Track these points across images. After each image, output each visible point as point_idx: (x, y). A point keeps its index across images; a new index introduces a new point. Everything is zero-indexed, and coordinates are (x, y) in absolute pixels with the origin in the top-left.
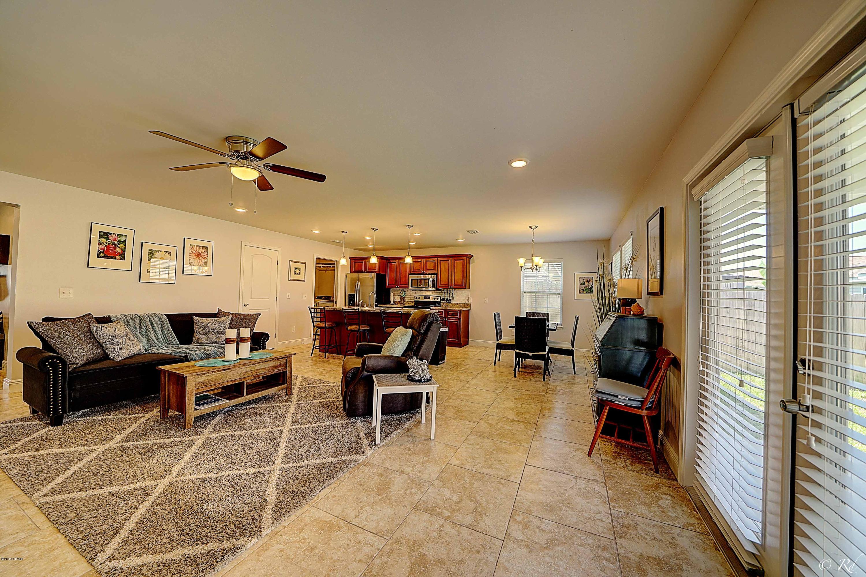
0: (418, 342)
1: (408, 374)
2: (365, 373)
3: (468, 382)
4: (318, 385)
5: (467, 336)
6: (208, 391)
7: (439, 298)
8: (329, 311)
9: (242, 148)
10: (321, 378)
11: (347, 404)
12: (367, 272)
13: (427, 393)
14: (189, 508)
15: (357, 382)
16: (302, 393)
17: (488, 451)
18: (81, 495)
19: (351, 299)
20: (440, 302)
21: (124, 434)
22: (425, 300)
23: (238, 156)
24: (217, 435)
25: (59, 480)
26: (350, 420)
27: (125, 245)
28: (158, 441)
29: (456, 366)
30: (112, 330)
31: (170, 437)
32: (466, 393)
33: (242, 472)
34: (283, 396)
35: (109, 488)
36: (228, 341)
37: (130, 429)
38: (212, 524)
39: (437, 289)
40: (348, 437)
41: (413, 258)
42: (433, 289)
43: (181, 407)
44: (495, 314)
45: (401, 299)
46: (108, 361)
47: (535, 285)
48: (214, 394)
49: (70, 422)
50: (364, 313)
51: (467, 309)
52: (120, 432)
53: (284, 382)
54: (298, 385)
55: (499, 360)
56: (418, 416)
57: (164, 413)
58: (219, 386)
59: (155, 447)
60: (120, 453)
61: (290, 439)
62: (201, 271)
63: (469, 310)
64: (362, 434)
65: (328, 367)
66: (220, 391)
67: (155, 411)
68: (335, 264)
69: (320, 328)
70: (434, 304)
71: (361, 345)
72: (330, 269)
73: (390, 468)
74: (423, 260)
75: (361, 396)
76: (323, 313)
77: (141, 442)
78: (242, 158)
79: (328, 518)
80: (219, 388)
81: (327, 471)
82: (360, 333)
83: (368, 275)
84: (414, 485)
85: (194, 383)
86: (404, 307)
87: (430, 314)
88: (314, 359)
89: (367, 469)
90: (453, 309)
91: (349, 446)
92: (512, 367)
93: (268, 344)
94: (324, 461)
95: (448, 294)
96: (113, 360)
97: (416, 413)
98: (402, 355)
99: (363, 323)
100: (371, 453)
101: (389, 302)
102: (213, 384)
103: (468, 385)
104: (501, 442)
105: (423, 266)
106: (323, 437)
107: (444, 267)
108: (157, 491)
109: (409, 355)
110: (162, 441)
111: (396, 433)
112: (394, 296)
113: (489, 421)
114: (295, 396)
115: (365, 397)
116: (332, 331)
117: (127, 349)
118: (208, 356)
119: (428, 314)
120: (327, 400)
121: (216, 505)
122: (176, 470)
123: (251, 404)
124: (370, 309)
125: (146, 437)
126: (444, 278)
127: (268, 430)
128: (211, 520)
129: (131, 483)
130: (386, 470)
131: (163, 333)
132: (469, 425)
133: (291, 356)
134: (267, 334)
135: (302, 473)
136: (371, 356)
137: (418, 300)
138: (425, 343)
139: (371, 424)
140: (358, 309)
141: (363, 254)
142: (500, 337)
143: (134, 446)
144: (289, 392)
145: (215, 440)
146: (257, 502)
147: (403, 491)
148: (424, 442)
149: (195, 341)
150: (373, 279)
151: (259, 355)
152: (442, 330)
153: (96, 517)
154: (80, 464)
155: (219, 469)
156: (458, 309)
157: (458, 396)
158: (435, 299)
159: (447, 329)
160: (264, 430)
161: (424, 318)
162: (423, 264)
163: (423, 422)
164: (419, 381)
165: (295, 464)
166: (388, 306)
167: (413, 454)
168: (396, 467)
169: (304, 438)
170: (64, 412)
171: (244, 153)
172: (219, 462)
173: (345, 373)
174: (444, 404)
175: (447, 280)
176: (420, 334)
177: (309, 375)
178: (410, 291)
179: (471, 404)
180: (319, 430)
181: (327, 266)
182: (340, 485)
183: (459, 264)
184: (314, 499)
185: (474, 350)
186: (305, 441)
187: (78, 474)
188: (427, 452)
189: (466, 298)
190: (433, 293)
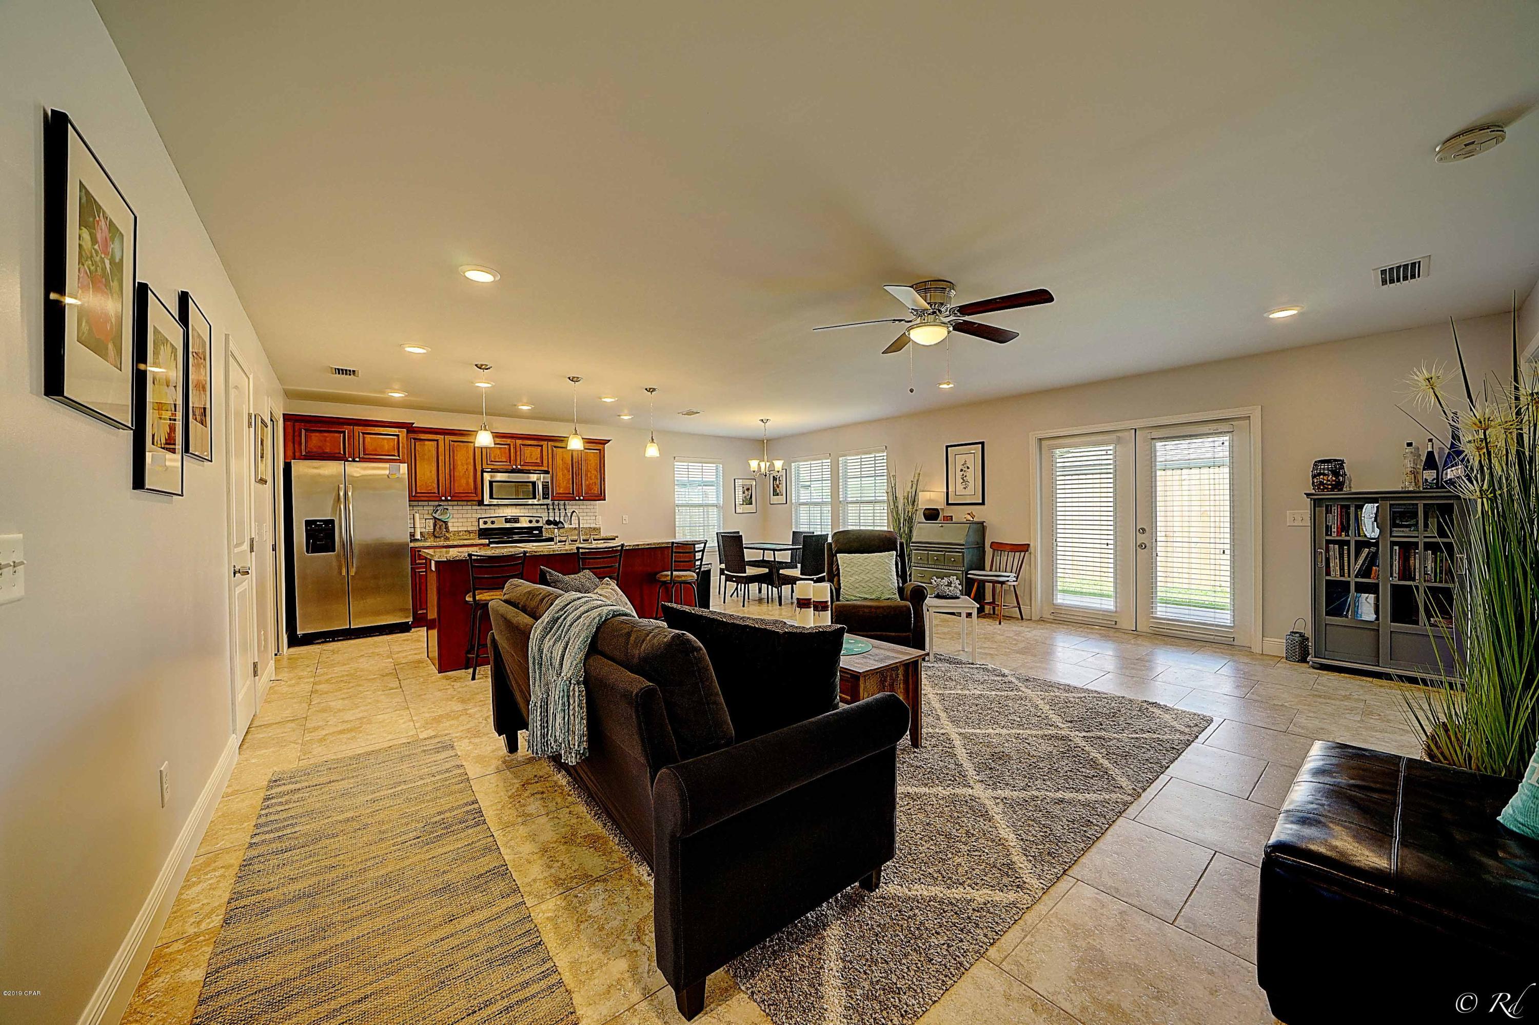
7: (540, 519)
20: (542, 527)
22: (508, 525)
42: (546, 501)
45: (438, 528)
70: (530, 531)
74: (512, 442)
83: (381, 469)
95: (556, 511)
105: (514, 454)
107: (563, 459)
126: (563, 480)
137: (488, 526)
158: (530, 522)
162: (513, 450)
175: (570, 485)
183: (592, 456)
189: (592, 518)
190: (522, 511)
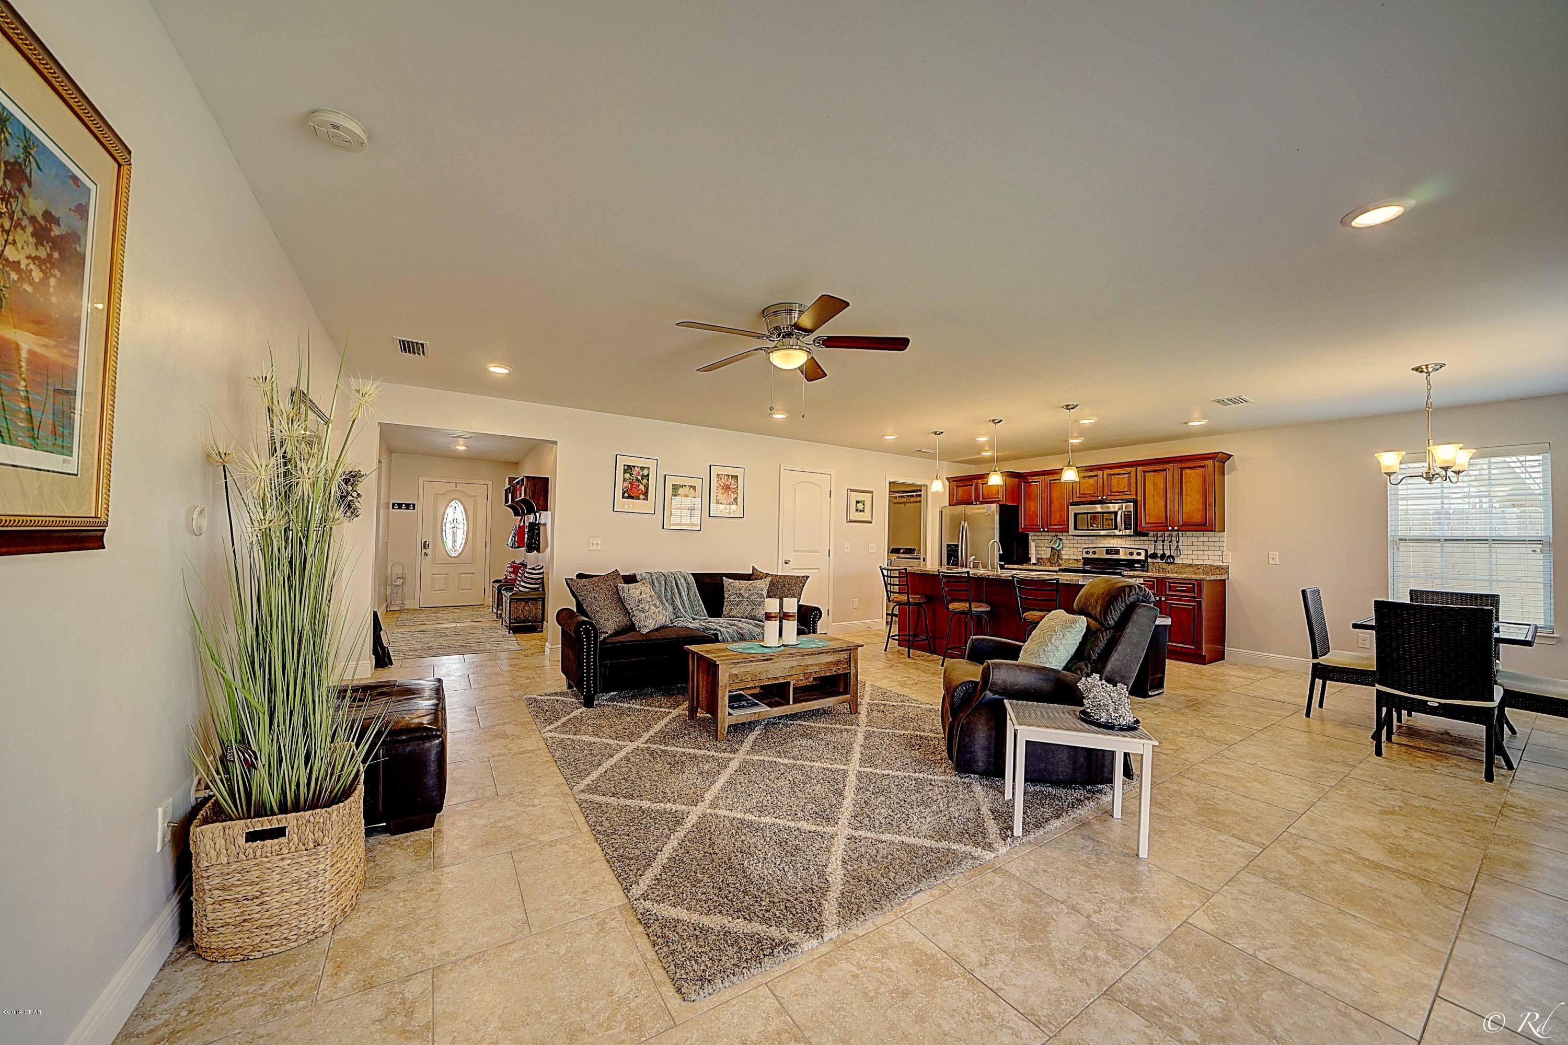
0: (1102, 644)
1: (1083, 708)
2: (989, 695)
3: (1229, 746)
4: (900, 704)
5: (1219, 637)
6: (742, 689)
7: (1143, 553)
8: (914, 575)
9: (784, 322)
10: (905, 692)
11: (955, 748)
12: (982, 503)
13: (1126, 755)
14: (726, 859)
15: (974, 709)
16: (875, 713)
17: (1302, 924)
18: (613, 801)
19: (952, 554)
20: (1145, 561)
21: (652, 732)
22: (1109, 556)
23: (779, 335)
24: (757, 758)
25: (594, 776)
26: (961, 778)
27: (648, 480)
28: (688, 751)
29: (1194, 705)
30: (638, 592)
31: (700, 748)
32: (1225, 771)
33: (791, 824)
34: (844, 714)
35: (639, 801)
36: (768, 617)
37: (657, 727)
38: (756, 893)
39: (1138, 533)
40: (959, 810)
41: (1081, 469)
42: (1128, 532)
43: (713, 708)
44: (1304, 592)
45: (1053, 555)
46: (633, 633)
47: (1440, 519)
48: (750, 695)
49: (600, 706)
50: (979, 580)
51: (1219, 578)
52: (648, 728)
53: (846, 692)
54: (867, 698)
55: (1321, 705)
56: (1105, 799)
57: (693, 711)
58: (758, 684)
59: (684, 758)
60: (648, 757)
61: (859, 789)
62: (728, 511)
63: (1224, 580)
64: (985, 810)
65: (915, 675)
66: (757, 691)
67: (681, 707)
68: (921, 491)
69: (899, 603)
70: (1131, 564)
71: (976, 640)
72: (912, 499)
73: (1046, 892)
74: (1100, 473)
75: (981, 736)
76: (904, 577)
77: (669, 748)
78: (784, 337)
79: (931, 949)
80: (755, 687)
81: (924, 861)
82: (971, 618)
83: (983, 508)
84: (1104, 944)
85: (727, 675)
86: (1060, 570)
87: (1130, 587)
88: (890, 656)
89: (998, 880)
90: (1180, 576)
91: (962, 826)
92: (1369, 728)
93: (821, 625)
94: (918, 842)
95: (1166, 543)
96: (639, 631)
97: (1100, 791)
98: (1065, 668)
99: (978, 600)
100: (1005, 850)
101: (1025, 559)
102: (750, 679)
103: (1226, 753)
104: (1342, 912)
105: (1101, 485)
106: (914, 798)
107: (1155, 485)
108: (689, 822)
109: (1081, 670)
110: (692, 751)
111: (1057, 823)
112: (1038, 547)
113: (1297, 851)
114: (863, 717)
115: (989, 738)
116: (919, 610)
117: (653, 619)
118: (742, 638)
119: (1124, 587)
120: (917, 733)
121: (760, 865)
122: (709, 796)
123: (799, 718)
124: (990, 573)
125: (674, 742)
126: (1154, 509)
127: (825, 765)
128: (754, 887)
129: (661, 802)
130: (1039, 893)
131: (690, 601)
132: (1239, 846)
133: (857, 649)
134: (818, 609)
135: (881, 851)
136: (1001, 664)
137: (1091, 556)
138: (1120, 647)
139: (1003, 793)
140: (968, 572)
141: (973, 470)
142: (1322, 647)
143: (662, 751)
144: (854, 709)
145: (754, 764)
146: (816, 881)
147: (1078, 948)
148: (1123, 858)
149: (725, 613)
150: (991, 516)
151: (810, 642)
152: (1159, 622)
153: (628, 835)
154: (612, 761)
155: (761, 811)
156: (1194, 577)
157: (1205, 775)
158: (1131, 554)
159: (1168, 621)
160: (819, 764)
161: (1113, 596)
162: (1101, 481)
163: (1117, 813)
164: (1109, 727)
165: (869, 834)
166: (1024, 567)
167: (1097, 876)
168: (1060, 894)
169: (882, 791)
170: (596, 692)
171: (787, 328)
172: (761, 800)
173: (950, 689)
174: (1167, 785)
175: (1163, 514)
176: (1104, 627)
177: (884, 684)
178: (1072, 538)
179: (1240, 798)
180: (906, 784)
181: (908, 496)
182: (949, 896)
183: (1193, 477)
184: (904, 906)
185: (1242, 674)
186: (883, 798)
187: (609, 774)
188: (1132, 882)
189: (1216, 553)
190: (1128, 542)
